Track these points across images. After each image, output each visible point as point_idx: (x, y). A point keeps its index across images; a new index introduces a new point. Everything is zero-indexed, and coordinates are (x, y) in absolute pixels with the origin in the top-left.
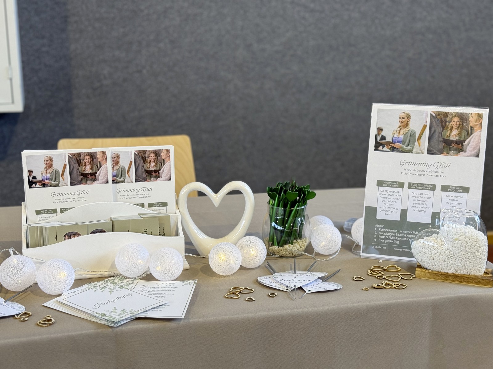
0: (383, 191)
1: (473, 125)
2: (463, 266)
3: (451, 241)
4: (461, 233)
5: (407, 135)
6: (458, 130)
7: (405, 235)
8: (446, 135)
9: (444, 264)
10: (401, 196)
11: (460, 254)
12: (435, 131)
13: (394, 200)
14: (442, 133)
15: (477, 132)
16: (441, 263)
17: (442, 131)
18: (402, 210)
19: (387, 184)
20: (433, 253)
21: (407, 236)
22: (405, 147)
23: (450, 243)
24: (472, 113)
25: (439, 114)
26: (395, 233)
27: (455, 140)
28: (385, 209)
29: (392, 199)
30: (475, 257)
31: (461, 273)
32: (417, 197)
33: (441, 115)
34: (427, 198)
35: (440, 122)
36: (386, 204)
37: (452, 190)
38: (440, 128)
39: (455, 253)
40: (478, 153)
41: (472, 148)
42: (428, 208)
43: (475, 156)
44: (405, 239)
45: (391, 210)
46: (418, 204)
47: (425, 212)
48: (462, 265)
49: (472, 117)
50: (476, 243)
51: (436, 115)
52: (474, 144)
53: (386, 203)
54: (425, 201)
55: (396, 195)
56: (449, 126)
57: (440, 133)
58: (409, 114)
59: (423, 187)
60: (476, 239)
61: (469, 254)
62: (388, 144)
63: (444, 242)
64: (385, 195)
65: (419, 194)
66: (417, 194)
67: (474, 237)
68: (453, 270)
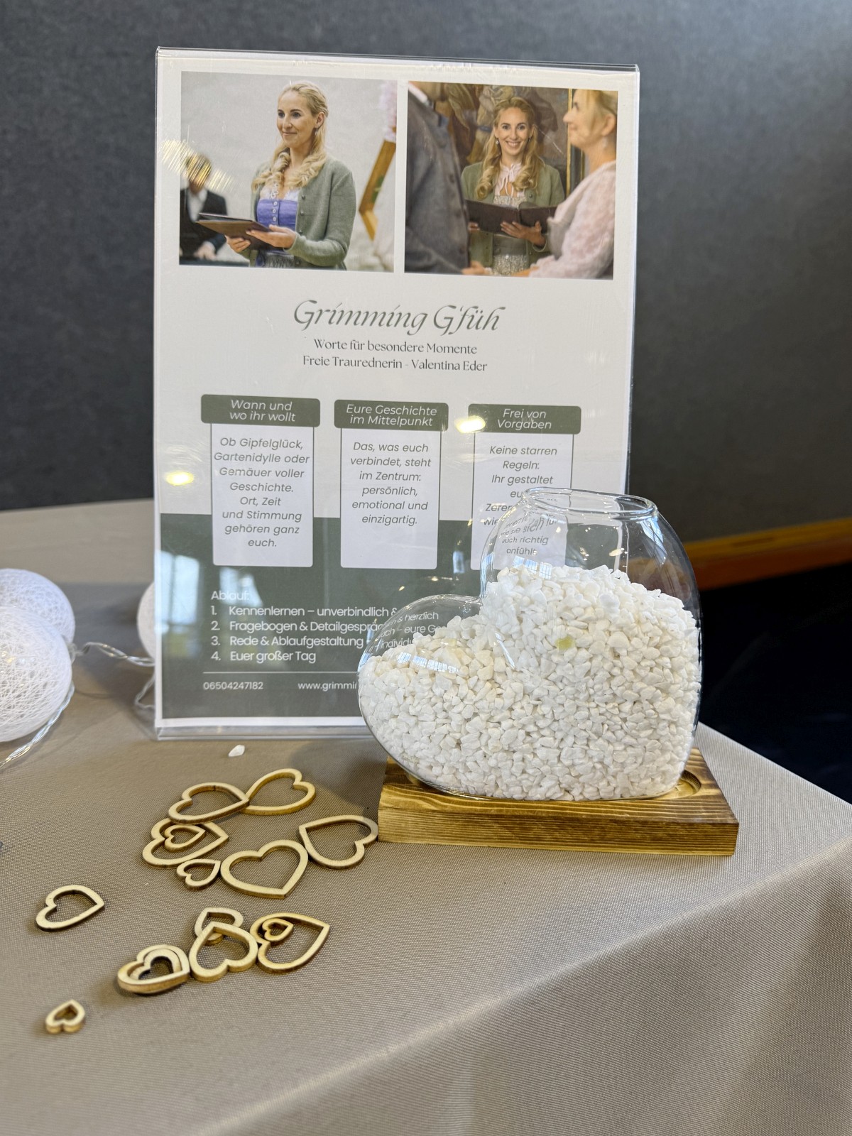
0: (230, 442)
1: (582, 140)
2: (599, 766)
3: (539, 649)
4: (590, 610)
5: (315, 188)
6: (523, 162)
7: (337, 627)
8: (478, 187)
9: (509, 763)
10: (310, 460)
11: (584, 713)
12: (430, 171)
13: (281, 481)
14: (462, 178)
15: (599, 171)
16: (492, 762)
17: (459, 168)
18: (318, 522)
19: (248, 412)
20: (457, 719)
21: (348, 627)
22: (310, 243)
23: (534, 661)
24: (574, 91)
25: (442, 93)
26: (297, 620)
27: (515, 205)
28: (245, 521)
29: (273, 474)
30: (653, 721)
31: (587, 796)
32: (375, 462)
33: (450, 100)
34: (417, 463)
35: (448, 128)
36: (248, 501)
37: (512, 424)
38: (453, 155)
39: (561, 709)
40: (606, 259)
41: (583, 241)
42: (421, 507)
43: (596, 273)
44: (338, 641)
45: (273, 523)
46: (383, 491)
47: (412, 522)
48: (591, 764)
49: (578, 109)
50: (656, 652)
51: (429, 99)
52: (591, 221)
53: (251, 494)
54: (408, 478)
55: (289, 459)
56: (485, 148)
57: (451, 177)
58: (319, 96)
59: (396, 416)
60: (661, 632)
61: (627, 707)
62: (239, 229)
63: (504, 656)
64: (242, 458)
65: (382, 448)
66: (376, 447)
67: (648, 627)
68: (549, 789)
